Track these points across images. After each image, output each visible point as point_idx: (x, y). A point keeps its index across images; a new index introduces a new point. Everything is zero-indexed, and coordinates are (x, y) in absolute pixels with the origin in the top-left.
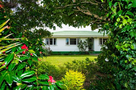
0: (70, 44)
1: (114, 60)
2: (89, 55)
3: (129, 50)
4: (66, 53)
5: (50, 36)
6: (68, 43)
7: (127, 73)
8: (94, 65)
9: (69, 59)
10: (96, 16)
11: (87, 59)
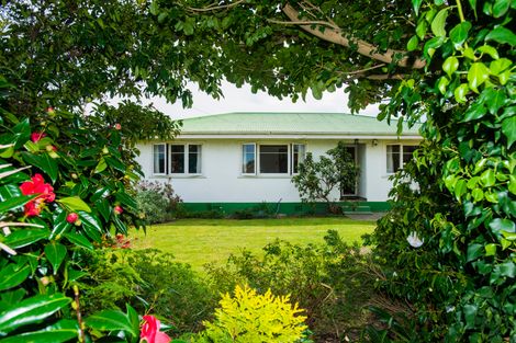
0: (262, 171)
1: (441, 241)
2: (344, 216)
3: (504, 198)
4: (241, 211)
5: (168, 134)
6: (250, 168)
7: (499, 302)
8: (361, 265)
9: (254, 235)
10: (365, 48)
11: (332, 238)
